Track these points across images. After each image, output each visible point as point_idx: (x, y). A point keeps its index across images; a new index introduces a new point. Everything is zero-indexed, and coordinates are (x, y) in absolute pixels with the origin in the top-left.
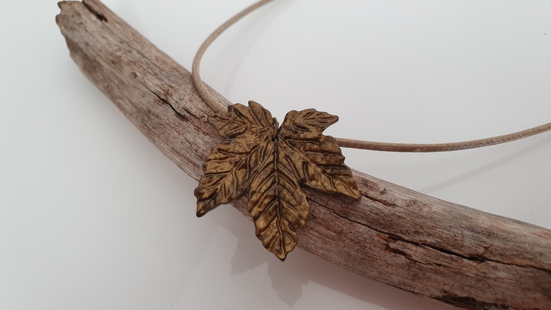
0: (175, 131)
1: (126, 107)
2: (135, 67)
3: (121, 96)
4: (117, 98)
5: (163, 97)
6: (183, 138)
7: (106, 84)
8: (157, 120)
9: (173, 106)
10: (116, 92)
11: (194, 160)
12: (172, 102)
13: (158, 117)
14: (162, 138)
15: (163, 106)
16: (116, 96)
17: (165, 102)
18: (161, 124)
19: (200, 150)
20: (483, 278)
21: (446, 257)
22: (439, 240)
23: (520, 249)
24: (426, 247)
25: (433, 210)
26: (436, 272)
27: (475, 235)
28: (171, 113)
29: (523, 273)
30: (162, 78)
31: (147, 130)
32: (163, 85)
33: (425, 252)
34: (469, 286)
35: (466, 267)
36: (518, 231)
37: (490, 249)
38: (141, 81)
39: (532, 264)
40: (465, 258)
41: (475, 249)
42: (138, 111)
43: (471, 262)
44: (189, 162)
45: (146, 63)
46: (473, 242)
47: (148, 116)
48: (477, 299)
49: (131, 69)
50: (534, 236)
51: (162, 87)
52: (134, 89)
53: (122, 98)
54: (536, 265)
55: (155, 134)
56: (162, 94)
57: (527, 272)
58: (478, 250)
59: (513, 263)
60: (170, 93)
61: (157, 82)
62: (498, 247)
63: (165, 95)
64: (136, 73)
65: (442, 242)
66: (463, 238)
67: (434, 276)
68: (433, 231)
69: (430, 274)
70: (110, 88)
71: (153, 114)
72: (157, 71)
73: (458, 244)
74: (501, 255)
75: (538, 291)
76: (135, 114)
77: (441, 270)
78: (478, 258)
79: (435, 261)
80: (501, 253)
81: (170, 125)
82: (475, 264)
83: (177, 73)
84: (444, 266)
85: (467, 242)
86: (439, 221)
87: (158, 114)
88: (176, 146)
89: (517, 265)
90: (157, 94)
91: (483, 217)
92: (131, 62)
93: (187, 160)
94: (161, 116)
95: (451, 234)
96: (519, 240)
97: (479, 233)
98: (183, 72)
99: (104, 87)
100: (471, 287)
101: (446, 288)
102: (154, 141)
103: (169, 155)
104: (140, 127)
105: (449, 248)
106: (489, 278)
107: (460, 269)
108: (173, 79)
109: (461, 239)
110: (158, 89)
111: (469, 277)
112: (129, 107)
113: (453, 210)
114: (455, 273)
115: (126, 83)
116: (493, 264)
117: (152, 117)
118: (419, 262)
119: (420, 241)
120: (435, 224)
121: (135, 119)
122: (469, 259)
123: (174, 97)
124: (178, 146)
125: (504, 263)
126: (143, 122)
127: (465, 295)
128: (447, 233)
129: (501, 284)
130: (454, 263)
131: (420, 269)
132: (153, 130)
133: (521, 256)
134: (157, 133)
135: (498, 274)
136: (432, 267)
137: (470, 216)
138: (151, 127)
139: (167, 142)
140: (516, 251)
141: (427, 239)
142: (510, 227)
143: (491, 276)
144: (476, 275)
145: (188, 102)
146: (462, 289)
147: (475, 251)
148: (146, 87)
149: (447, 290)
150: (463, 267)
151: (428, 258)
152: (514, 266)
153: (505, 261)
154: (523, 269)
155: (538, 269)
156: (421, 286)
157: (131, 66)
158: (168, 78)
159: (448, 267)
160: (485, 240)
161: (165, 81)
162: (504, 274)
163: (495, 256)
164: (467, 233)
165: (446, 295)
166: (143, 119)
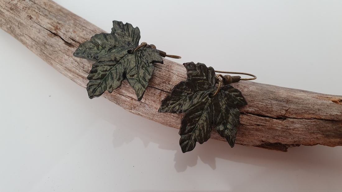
0: (66, 55)
1: (27, 41)
2: (29, 11)
3: (21, 34)
4: (19, 35)
5: (54, 32)
6: (72, 60)
7: (9, 26)
8: (51, 49)
9: (62, 37)
10: (18, 31)
11: (82, 74)
12: (61, 34)
13: (52, 46)
14: (57, 61)
15: (55, 38)
16: (18, 34)
17: (56, 35)
18: (55, 51)
19: (86, 67)
20: (286, 130)
21: (262, 120)
22: (257, 109)
23: (306, 109)
24: (249, 114)
25: (250, 90)
26: (257, 130)
27: (279, 103)
28: (61, 43)
29: (309, 123)
30: (51, 17)
31: (45, 56)
32: (53, 23)
33: (248, 118)
34: (277, 136)
35: (275, 124)
36: (304, 97)
37: (289, 111)
38: (36, 21)
39: (314, 116)
40: (274, 118)
41: (280, 112)
42: (37, 44)
43: (278, 121)
44: (79, 76)
45: (37, 7)
46: (278, 108)
47: (45, 46)
48: (283, 143)
49: (26, 13)
50: (314, 99)
51: (52, 24)
52: (31, 28)
53: (23, 35)
54: (317, 117)
55: (52, 59)
56: (53, 30)
57: (312, 122)
58: (282, 112)
59: (303, 118)
60: (58, 28)
61: (47, 21)
62: (294, 109)
63: (55, 30)
64: (30, 16)
65: (259, 110)
66: (272, 106)
67: (256, 133)
68: (253, 103)
69: (253, 131)
70: (12, 29)
71: (48, 45)
72: (47, 13)
73: (269, 110)
74: (296, 114)
75: (319, 133)
76: (35, 46)
77: (260, 128)
78: (282, 118)
79: (255, 123)
80: (296, 112)
81: (61, 51)
82: (281, 122)
83: (61, 13)
84: (262, 125)
85: (275, 108)
86: (256, 96)
87: (52, 44)
88: (68, 66)
89: (306, 119)
90: (49, 30)
91: (282, 90)
92: (26, 7)
93: (78, 75)
94: (54, 46)
95: (264, 104)
96: (305, 103)
97: (281, 101)
98: (66, 12)
99: (7, 28)
100: (279, 136)
101: (264, 139)
102: (52, 64)
103: (64, 73)
104: (40, 55)
105: (264, 113)
106: (290, 129)
107: (272, 126)
108: (59, 17)
109: (271, 107)
110: (50, 26)
111: (278, 130)
112: (29, 42)
113: (263, 88)
114: (269, 129)
115: (24, 23)
116: (292, 120)
117: (48, 47)
118: (245, 125)
119: (245, 111)
120: (253, 99)
121: (35, 50)
122: (276, 119)
123: (62, 31)
124: (69, 65)
125: (298, 119)
126: (41, 51)
127: (275, 142)
128: (261, 103)
129: (297, 132)
130: (268, 123)
131: (246, 129)
132: (50, 56)
133: (308, 113)
134: (53, 58)
135: (295, 126)
136: (254, 127)
137: (274, 91)
138: (48, 54)
139: (61, 63)
140: (304, 110)
141: (249, 109)
142: (299, 95)
143: (291, 127)
144: (281, 128)
145: (72, 33)
146: (274, 138)
147: (280, 114)
148: (40, 25)
149: (264, 140)
150: (274, 124)
151: (251, 122)
152: (304, 120)
153: (299, 117)
154: (309, 120)
155: (318, 119)
156: (248, 140)
157: (26, 11)
158: (56, 18)
159: (264, 125)
160: (285, 105)
161: (54, 19)
162: (298, 125)
163: (292, 115)
164: (274, 102)
165: (263, 143)
166: (41, 49)
